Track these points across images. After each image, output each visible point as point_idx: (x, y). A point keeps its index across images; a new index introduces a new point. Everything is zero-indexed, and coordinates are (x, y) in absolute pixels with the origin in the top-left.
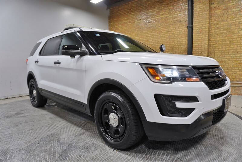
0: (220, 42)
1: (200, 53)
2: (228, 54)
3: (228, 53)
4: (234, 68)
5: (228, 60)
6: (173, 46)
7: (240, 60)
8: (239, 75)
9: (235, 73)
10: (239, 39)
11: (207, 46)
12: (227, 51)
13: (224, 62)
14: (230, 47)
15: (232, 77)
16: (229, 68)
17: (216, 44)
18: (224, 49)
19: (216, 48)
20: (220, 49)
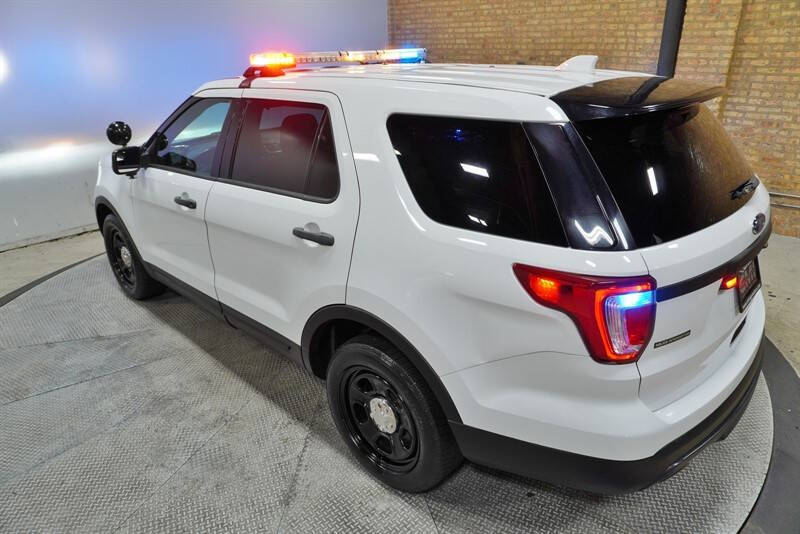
0: (778, 51)
5: (790, 119)
11: (726, 63)
13: (774, 126)
15: (792, 178)
16: (788, 148)
17: (761, 56)
18: (784, 79)
19: (756, 73)
20: (769, 78)
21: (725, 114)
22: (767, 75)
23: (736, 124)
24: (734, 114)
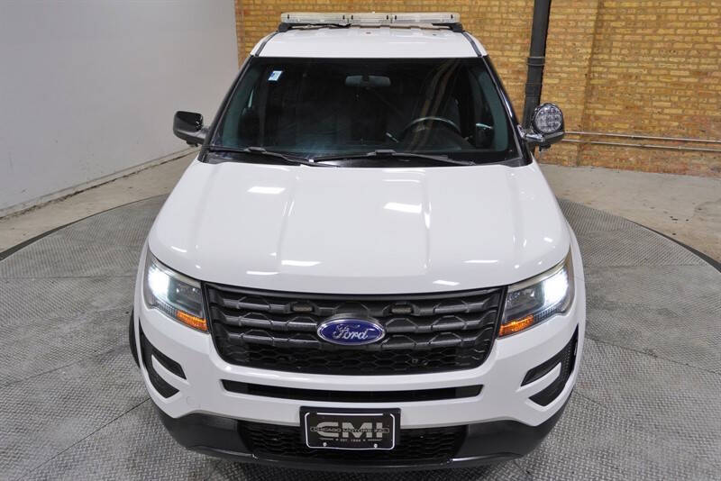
0: (632, 14)
1: (569, 44)
2: (649, 55)
3: (650, 50)
4: (660, 95)
5: (646, 72)
6: (484, 14)
7: (677, 73)
8: (668, 117)
9: (660, 110)
10: (684, 11)
11: (592, 24)
12: (647, 45)
13: (634, 78)
14: (655, 33)
15: (650, 122)
16: (646, 97)
17: (618, 19)
18: (638, 38)
19: (616, 34)
20: (627, 37)
21: (593, 69)
22: (624, 35)
23: (602, 78)
24: (601, 69)
